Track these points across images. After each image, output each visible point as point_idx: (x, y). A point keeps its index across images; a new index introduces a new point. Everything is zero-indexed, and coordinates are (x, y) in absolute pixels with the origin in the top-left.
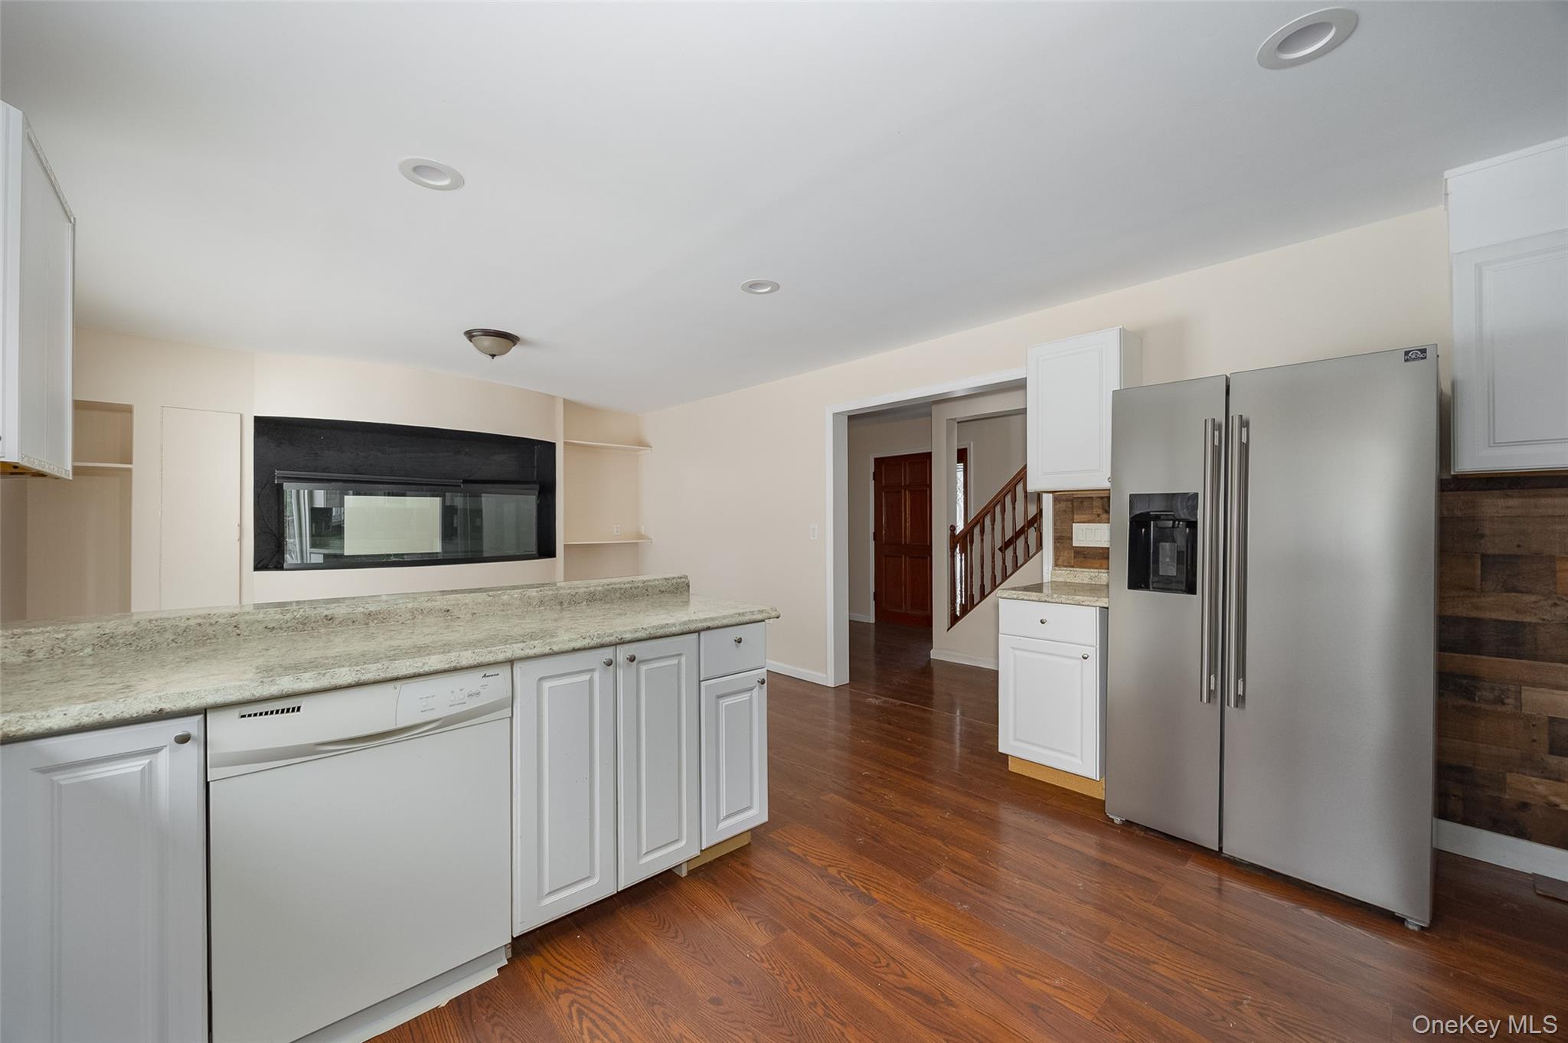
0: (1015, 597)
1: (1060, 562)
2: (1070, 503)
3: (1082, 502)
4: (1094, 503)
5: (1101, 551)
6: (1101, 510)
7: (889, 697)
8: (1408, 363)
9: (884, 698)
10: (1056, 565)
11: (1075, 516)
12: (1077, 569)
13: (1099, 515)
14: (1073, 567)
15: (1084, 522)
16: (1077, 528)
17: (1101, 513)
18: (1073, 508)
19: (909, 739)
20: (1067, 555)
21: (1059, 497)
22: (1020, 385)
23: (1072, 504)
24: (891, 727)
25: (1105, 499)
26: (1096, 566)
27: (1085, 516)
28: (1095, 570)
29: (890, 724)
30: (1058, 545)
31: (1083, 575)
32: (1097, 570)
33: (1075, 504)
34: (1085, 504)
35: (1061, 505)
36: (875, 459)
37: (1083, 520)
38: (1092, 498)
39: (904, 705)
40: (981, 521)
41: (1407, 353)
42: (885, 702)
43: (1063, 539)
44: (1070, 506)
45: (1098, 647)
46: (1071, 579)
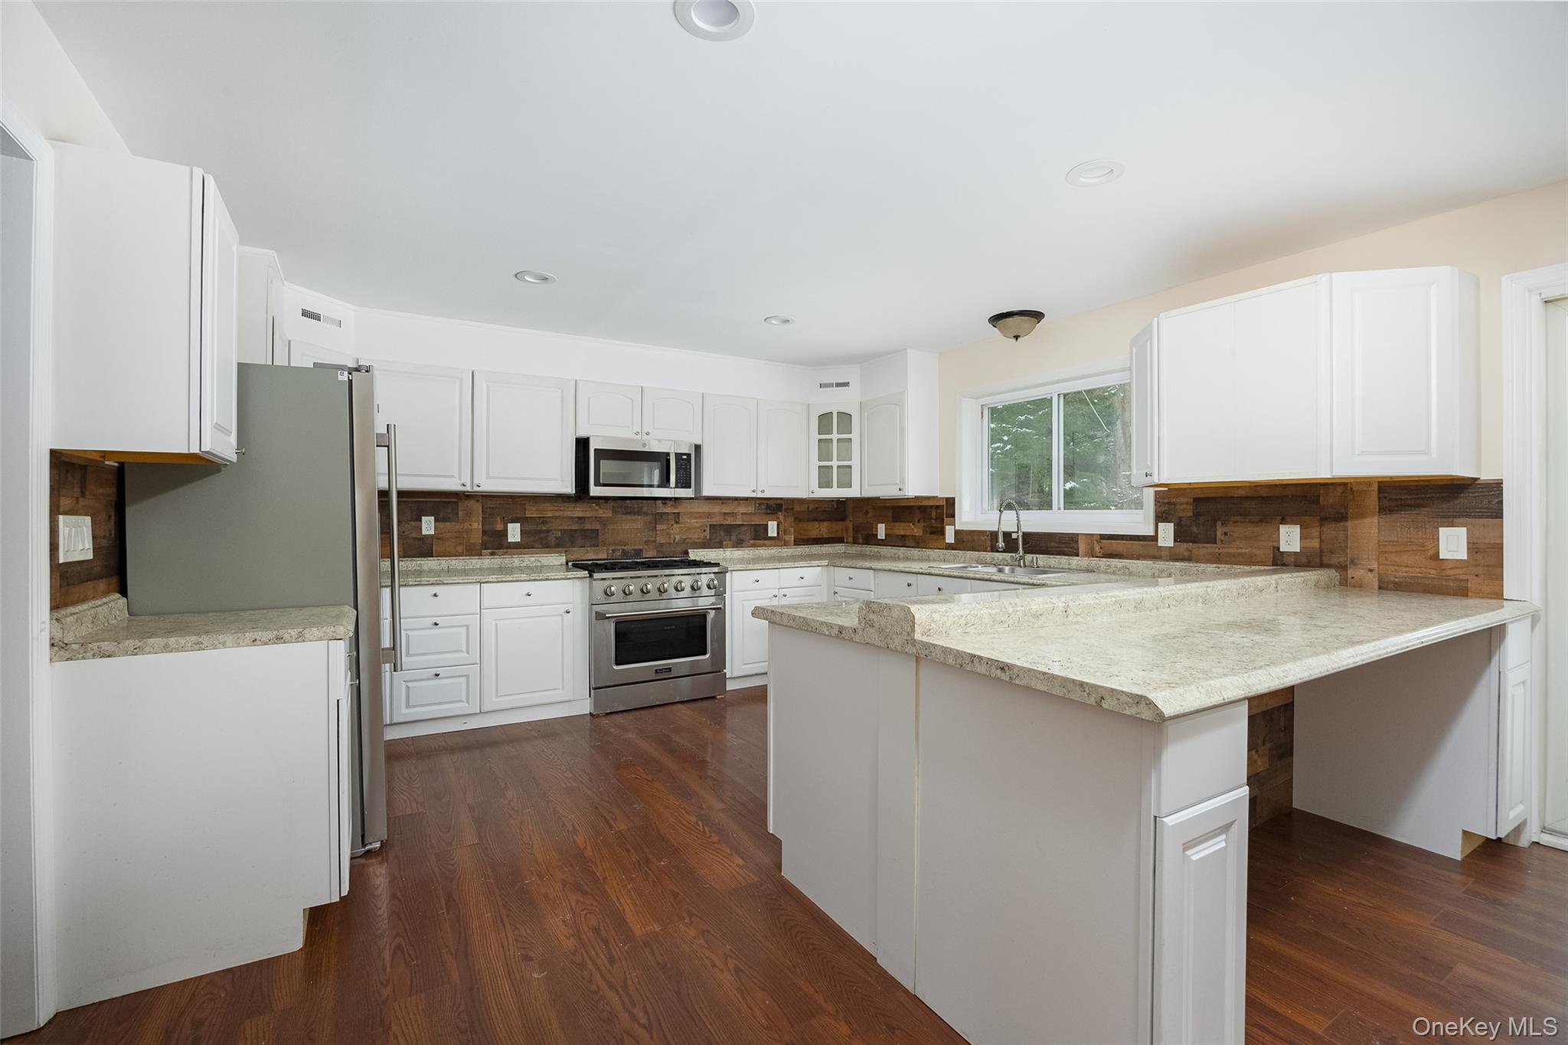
2: (58, 471)
11: (61, 501)
13: (77, 500)
17: (79, 495)
18: (59, 481)
27: (68, 501)
33: (61, 476)
37: (66, 508)
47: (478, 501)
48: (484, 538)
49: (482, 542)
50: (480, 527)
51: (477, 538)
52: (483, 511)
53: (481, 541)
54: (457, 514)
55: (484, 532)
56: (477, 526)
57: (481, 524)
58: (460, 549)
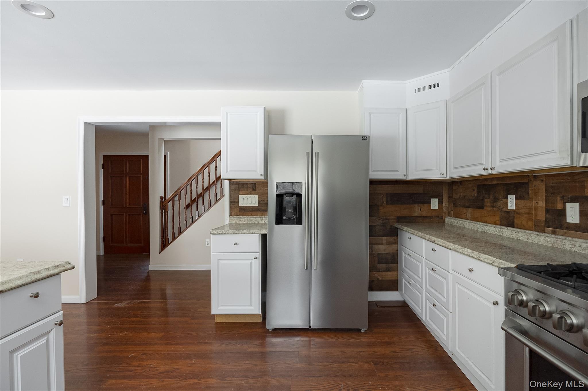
0: (221, 233)
1: (233, 214)
2: (238, 185)
3: (243, 185)
4: (249, 186)
5: (251, 208)
6: (252, 189)
7: (129, 300)
8: (363, 141)
9: (127, 301)
10: (231, 215)
11: (240, 192)
12: (241, 217)
13: (251, 191)
14: (239, 216)
15: (244, 195)
16: (241, 197)
17: (251, 190)
18: (239, 187)
19: (153, 323)
20: (236, 210)
21: (232, 182)
22: (217, 125)
23: (239, 186)
24: (138, 319)
25: (253, 184)
26: (249, 215)
27: (245, 192)
28: (249, 217)
29: (138, 317)
30: (232, 205)
31: (244, 219)
32: (250, 217)
33: (240, 186)
34: (245, 186)
35: (233, 186)
36: (104, 156)
37: (243, 194)
38: (248, 183)
39: (142, 302)
40: (179, 194)
41: (363, 137)
42: (128, 303)
43: (234, 202)
44: (238, 187)
45: (260, 252)
46: (239, 222)
47: (542, 181)
48: (547, 216)
49: (546, 220)
50: (544, 205)
51: (542, 216)
52: (546, 190)
53: (544, 219)
54: (528, 193)
55: (547, 211)
56: (542, 204)
57: (544, 202)
58: (530, 224)
